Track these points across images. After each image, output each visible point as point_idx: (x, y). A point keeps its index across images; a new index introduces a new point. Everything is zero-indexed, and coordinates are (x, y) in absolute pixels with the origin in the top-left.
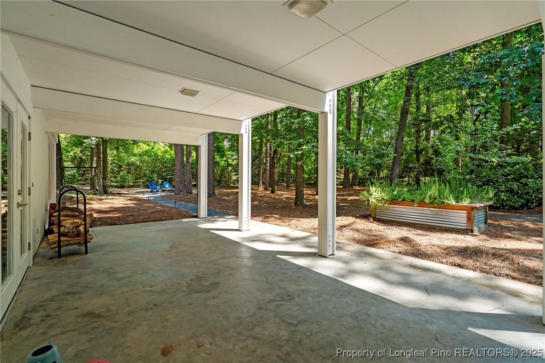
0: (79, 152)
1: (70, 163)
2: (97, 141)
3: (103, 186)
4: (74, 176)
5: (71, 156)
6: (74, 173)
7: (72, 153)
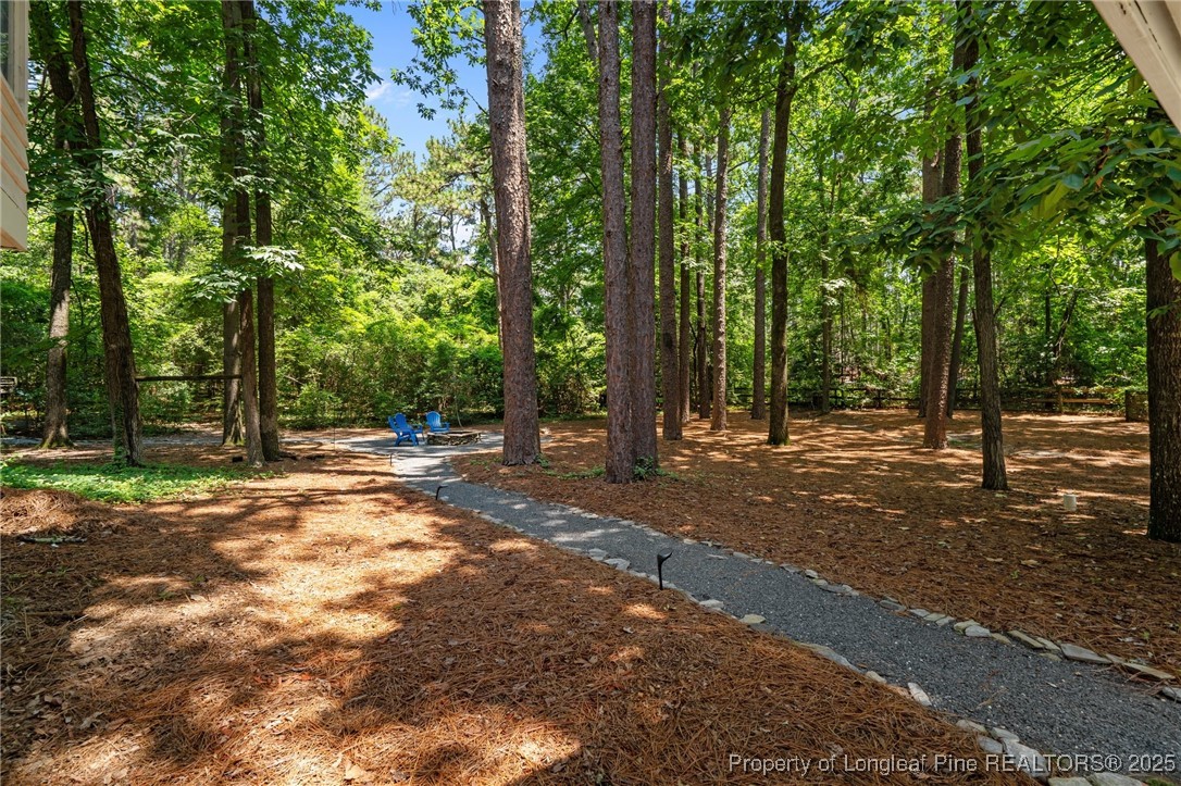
0: (195, 336)
1: (171, 364)
2: (243, 283)
3: (262, 434)
4: (182, 398)
5: (174, 345)
6: (181, 392)
7: (175, 338)
